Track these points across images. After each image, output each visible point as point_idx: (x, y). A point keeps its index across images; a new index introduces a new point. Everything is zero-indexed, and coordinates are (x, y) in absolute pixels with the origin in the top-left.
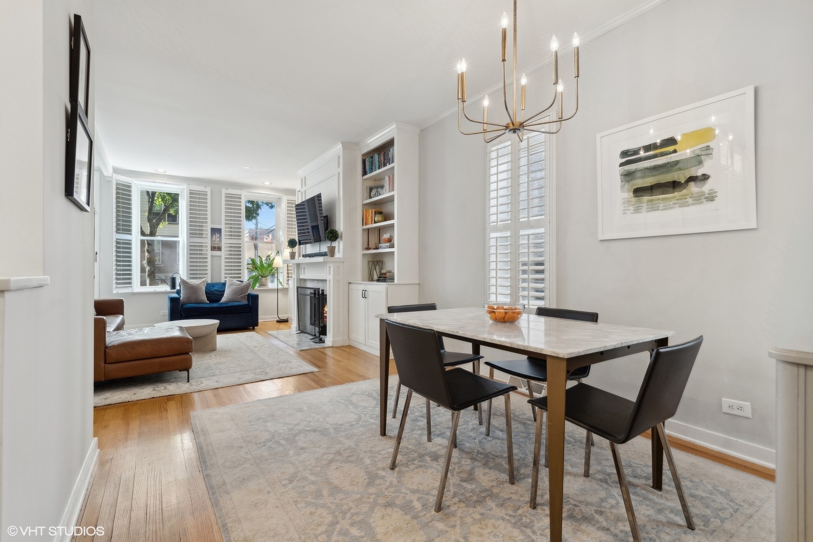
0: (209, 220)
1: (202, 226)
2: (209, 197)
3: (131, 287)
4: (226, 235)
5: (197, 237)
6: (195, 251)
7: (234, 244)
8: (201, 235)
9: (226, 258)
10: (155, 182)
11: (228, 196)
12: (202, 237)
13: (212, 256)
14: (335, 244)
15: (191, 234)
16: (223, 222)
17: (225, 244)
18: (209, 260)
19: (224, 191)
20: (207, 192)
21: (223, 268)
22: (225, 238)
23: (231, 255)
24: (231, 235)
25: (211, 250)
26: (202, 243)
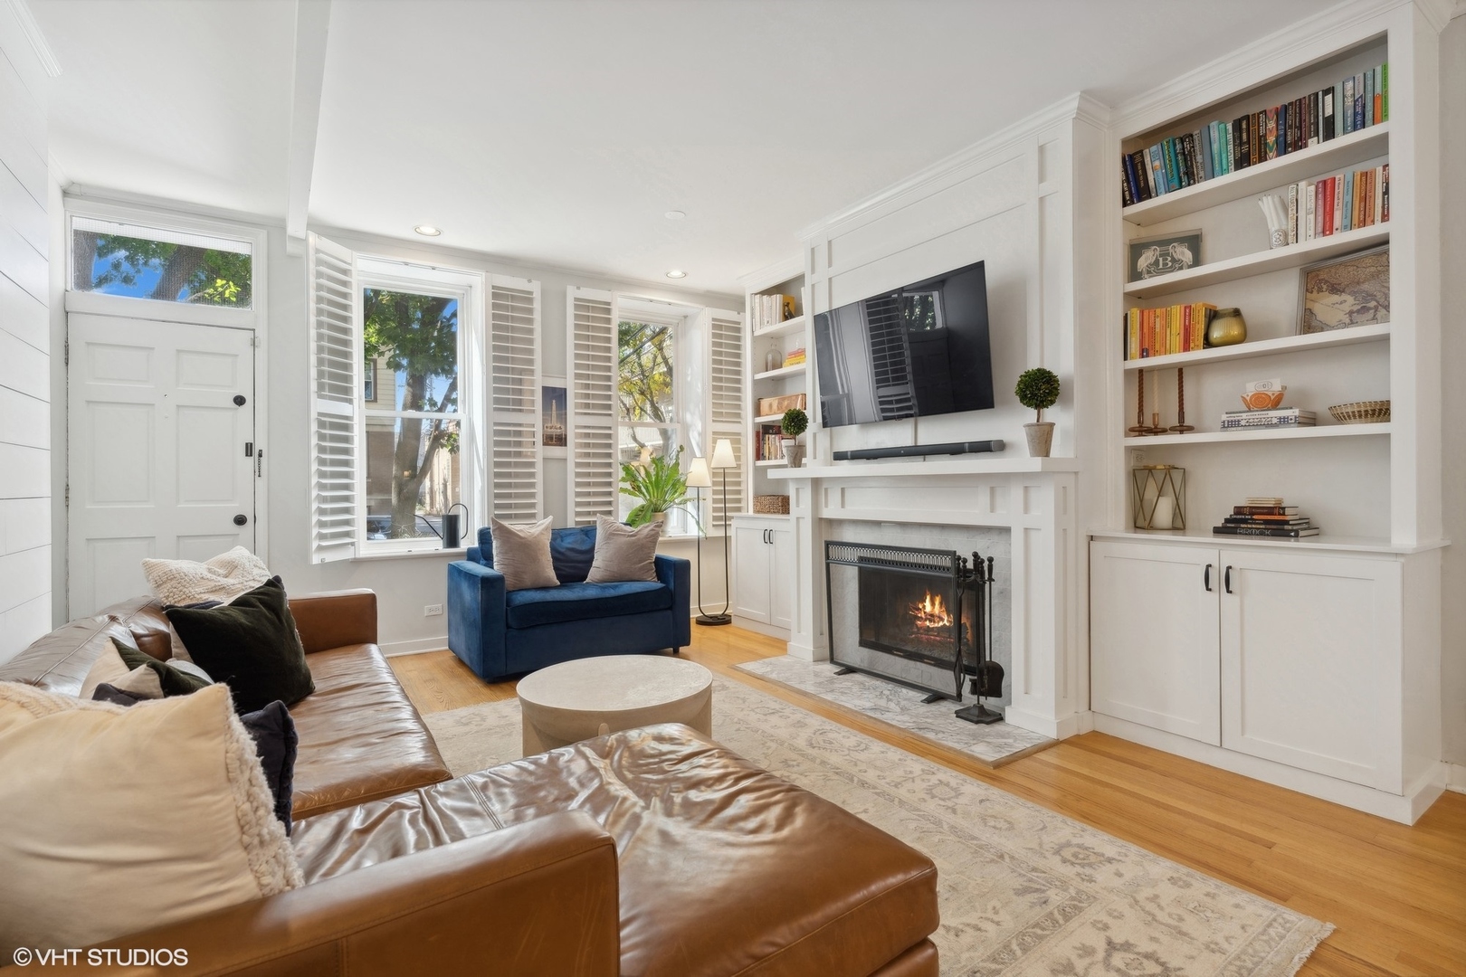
0: (538, 367)
1: (520, 382)
2: (537, 305)
4: (577, 405)
5: (510, 410)
6: (506, 446)
7: (594, 427)
8: (518, 405)
9: (577, 464)
10: (406, 264)
11: (581, 305)
12: (520, 410)
13: (545, 460)
14: (1050, 414)
15: (497, 401)
16: (571, 371)
17: (577, 427)
18: (539, 469)
19: (572, 293)
20: (531, 293)
21: (572, 488)
22: (576, 413)
23: (588, 455)
24: (588, 406)
25: (544, 444)
26: (520, 425)
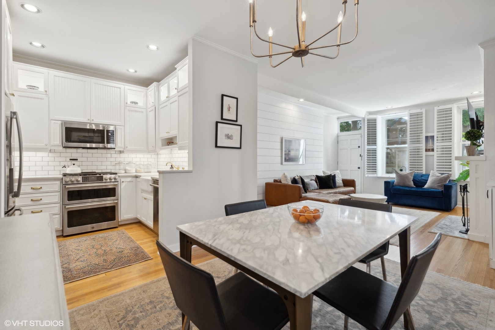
0: (424, 131)
1: (419, 136)
2: (424, 115)
3: (376, 174)
4: (438, 140)
5: (415, 143)
6: (414, 153)
7: (445, 146)
8: (418, 142)
9: (438, 157)
10: (389, 114)
11: (440, 111)
12: (419, 143)
13: (426, 156)
15: (411, 142)
16: (436, 130)
17: (438, 146)
18: (424, 158)
19: (436, 109)
20: (422, 112)
21: (435, 164)
22: (438, 142)
24: (443, 140)
25: (426, 151)
26: (419, 147)
